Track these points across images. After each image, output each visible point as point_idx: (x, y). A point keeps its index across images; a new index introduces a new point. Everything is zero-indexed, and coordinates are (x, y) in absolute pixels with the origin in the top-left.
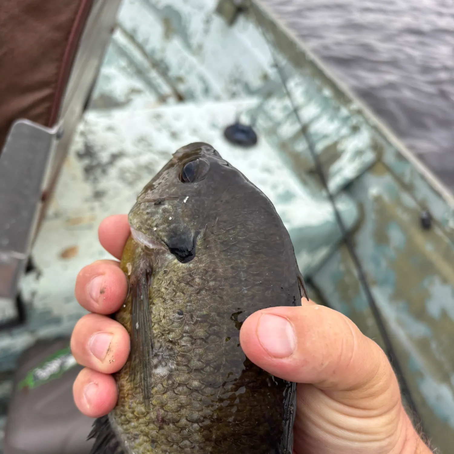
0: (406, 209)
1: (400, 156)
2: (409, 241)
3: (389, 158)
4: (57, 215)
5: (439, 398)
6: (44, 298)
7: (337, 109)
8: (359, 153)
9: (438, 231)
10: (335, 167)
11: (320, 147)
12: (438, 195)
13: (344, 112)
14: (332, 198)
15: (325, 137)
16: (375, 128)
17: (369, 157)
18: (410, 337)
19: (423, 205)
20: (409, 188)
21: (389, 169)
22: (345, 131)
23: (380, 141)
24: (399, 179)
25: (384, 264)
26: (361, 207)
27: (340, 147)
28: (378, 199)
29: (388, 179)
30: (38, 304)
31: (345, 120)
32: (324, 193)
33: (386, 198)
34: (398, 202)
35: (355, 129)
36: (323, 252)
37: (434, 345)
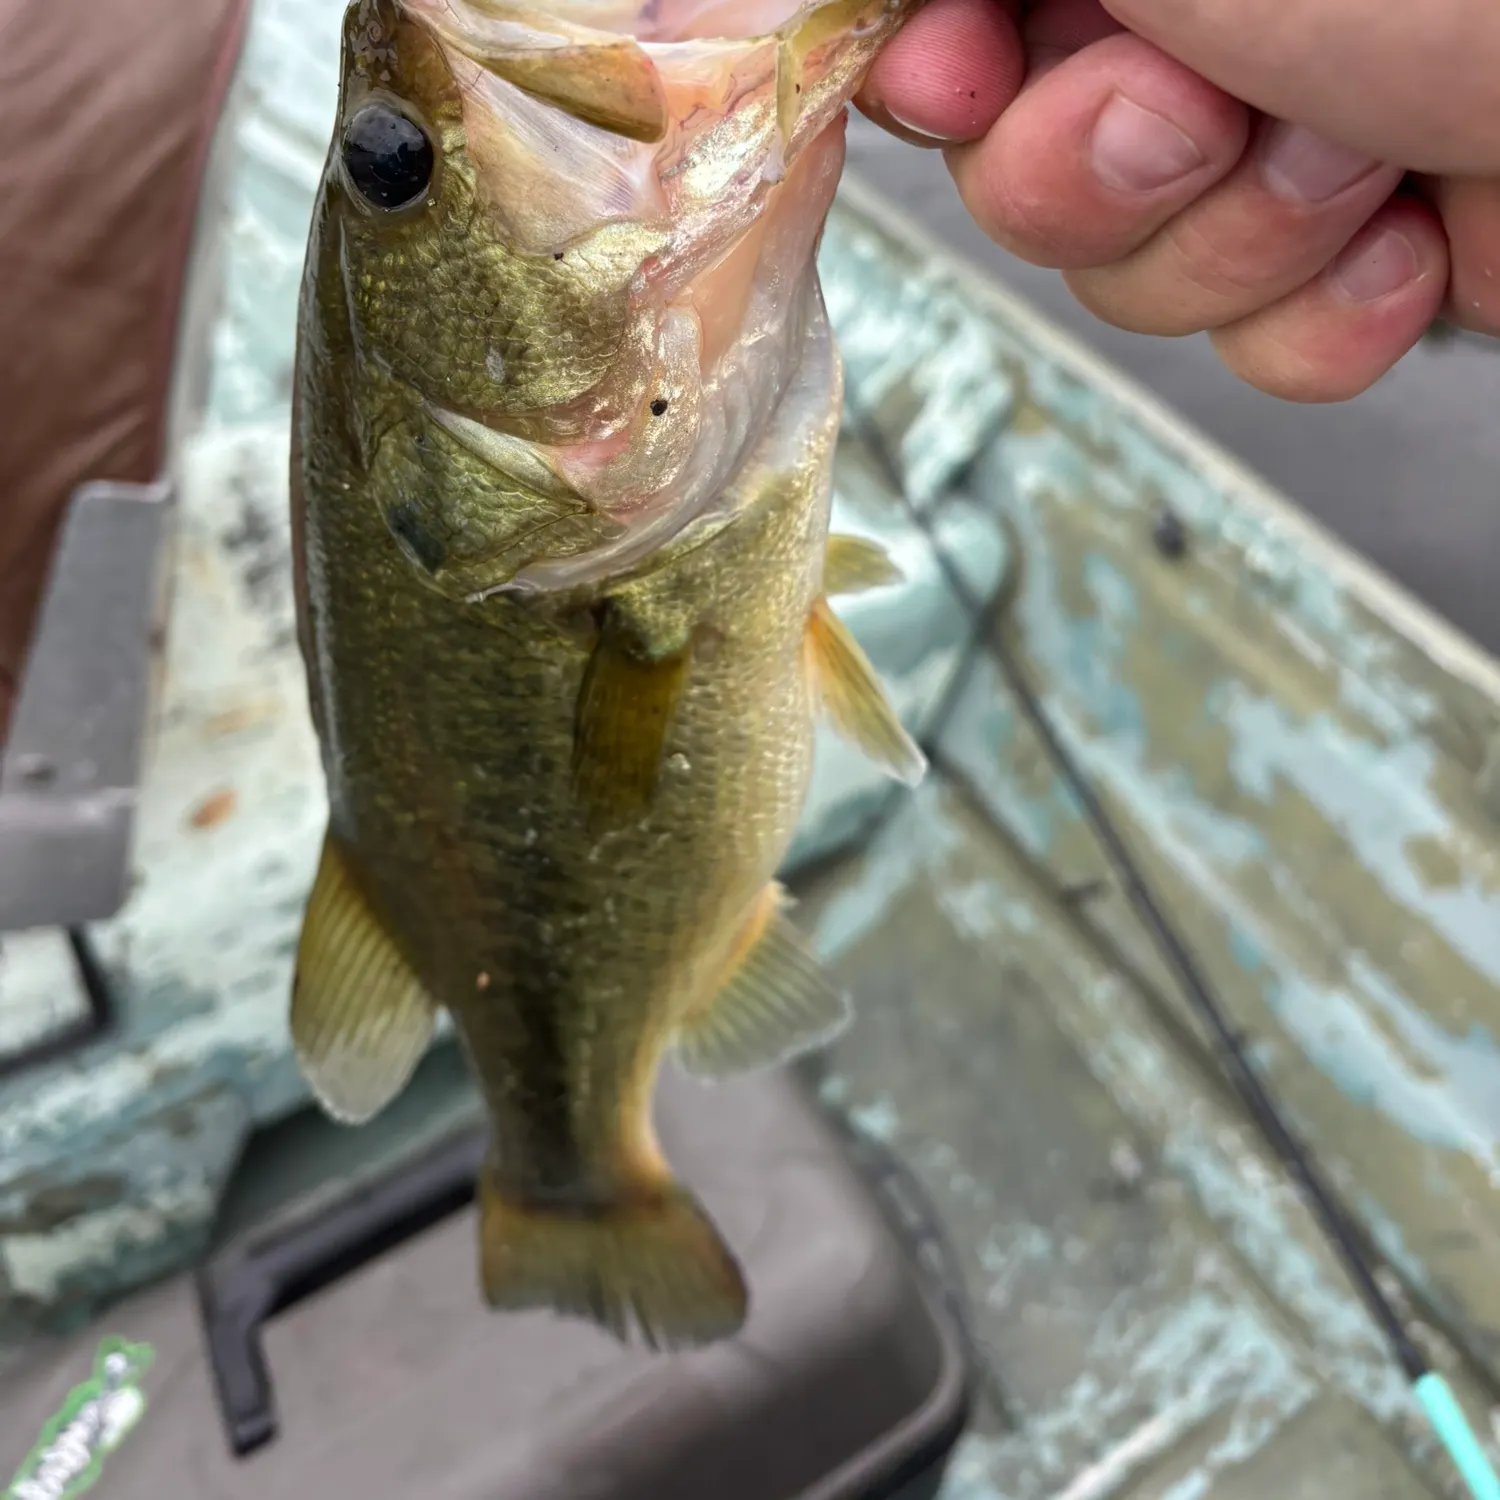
0: (1117, 512)
1: (1069, 380)
2: (1144, 597)
3: (1045, 387)
4: (179, 714)
5: (1335, 1034)
6: (156, 945)
7: (896, 287)
8: (970, 388)
9: (1205, 557)
10: (914, 437)
11: (871, 390)
12: (1179, 459)
13: (914, 288)
14: (923, 520)
15: (879, 361)
16: (995, 319)
17: (997, 392)
18: (1219, 868)
19: (1153, 493)
20: (1108, 455)
21: (1050, 416)
22: (925, 336)
23: (1015, 350)
24: (1078, 434)
25: (1101, 672)
26: (1008, 528)
27: (920, 381)
28: (1043, 499)
29: (1052, 442)
30: (144, 967)
31: (921, 309)
32: (899, 511)
33: (1064, 493)
34: (1093, 498)
35: (949, 329)
36: (939, 671)
37: (1281, 878)
